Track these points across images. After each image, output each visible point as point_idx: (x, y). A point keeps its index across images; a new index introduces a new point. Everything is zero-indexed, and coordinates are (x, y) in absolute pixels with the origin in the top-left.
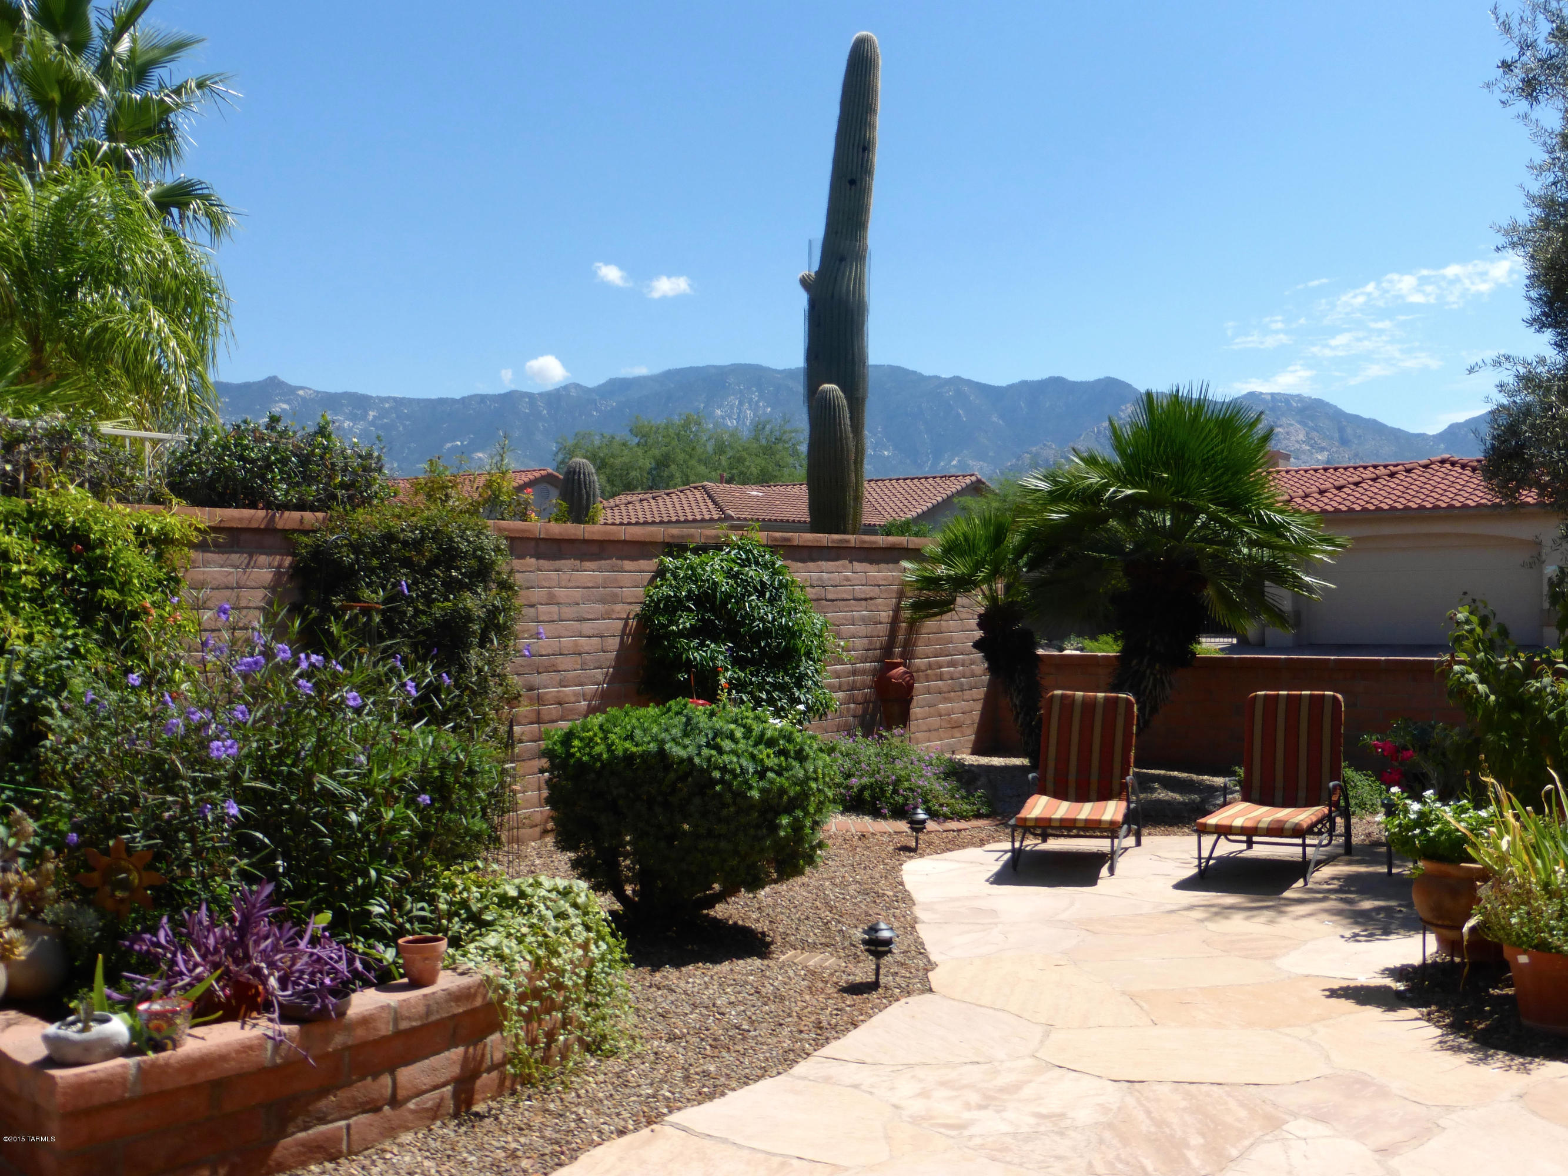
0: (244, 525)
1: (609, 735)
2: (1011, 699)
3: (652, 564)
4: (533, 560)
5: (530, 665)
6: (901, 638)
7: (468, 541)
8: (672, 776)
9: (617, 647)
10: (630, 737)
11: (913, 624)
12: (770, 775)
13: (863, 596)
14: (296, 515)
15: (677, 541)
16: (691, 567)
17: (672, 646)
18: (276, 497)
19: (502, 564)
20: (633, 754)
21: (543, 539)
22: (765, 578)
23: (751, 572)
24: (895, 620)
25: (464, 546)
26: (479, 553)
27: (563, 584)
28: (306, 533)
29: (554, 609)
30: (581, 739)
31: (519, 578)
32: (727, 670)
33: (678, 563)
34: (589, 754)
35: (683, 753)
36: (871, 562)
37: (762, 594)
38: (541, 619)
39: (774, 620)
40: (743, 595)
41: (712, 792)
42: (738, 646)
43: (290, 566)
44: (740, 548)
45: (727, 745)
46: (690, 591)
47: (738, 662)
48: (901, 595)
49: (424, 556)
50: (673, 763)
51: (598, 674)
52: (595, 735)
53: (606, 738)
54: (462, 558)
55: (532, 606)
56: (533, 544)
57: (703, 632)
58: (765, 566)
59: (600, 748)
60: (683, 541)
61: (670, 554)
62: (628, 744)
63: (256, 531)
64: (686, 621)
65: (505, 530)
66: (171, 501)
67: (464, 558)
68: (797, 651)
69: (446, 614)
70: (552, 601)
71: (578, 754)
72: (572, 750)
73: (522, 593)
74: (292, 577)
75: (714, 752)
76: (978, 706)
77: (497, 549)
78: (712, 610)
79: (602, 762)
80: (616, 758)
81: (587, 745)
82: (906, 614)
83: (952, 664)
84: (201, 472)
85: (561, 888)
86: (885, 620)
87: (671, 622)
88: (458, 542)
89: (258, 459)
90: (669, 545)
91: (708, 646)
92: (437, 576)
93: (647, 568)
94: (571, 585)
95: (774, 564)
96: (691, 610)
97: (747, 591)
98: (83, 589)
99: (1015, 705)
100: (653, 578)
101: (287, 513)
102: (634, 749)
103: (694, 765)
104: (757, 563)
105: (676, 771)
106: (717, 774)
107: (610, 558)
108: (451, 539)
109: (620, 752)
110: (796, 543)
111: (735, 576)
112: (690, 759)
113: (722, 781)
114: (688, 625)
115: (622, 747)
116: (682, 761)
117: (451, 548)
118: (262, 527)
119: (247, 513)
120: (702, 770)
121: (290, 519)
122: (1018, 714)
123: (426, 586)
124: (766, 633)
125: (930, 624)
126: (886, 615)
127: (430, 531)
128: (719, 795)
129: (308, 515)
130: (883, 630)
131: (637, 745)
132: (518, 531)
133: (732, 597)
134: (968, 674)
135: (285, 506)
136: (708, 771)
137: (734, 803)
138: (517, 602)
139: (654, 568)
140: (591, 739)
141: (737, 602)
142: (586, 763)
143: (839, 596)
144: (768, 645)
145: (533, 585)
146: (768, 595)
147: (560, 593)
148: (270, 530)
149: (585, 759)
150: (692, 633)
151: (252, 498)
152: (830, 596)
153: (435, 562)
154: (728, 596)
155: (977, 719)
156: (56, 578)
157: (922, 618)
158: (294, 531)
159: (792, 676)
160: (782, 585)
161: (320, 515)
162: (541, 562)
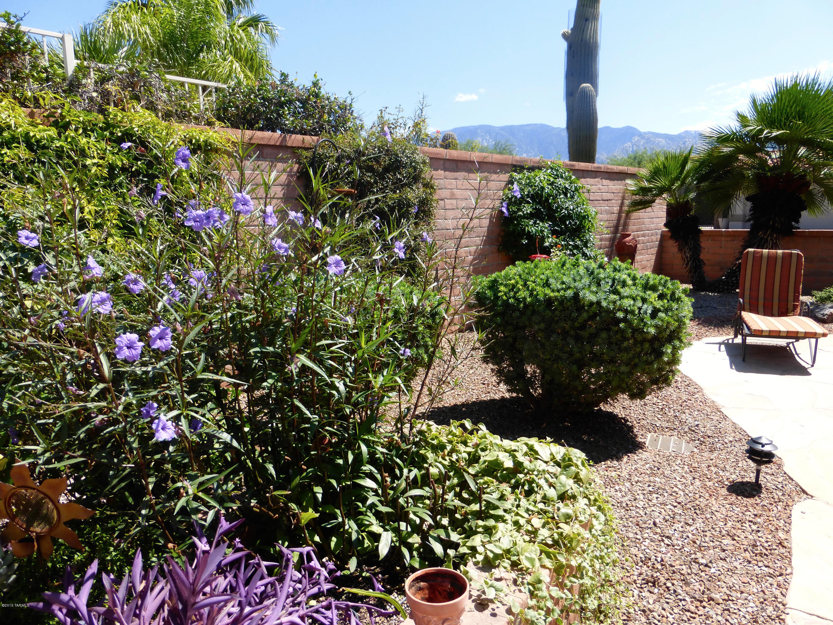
0: (265, 143)
1: (528, 283)
2: (685, 253)
3: (505, 177)
4: (442, 172)
5: (441, 235)
6: (622, 221)
7: (407, 157)
8: (585, 315)
9: (487, 224)
10: (547, 284)
11: (628, 213)
12: (661, 315)
13: (606, 198)
14: (300, 137)
15: (519, 164)
16: (528, 178)
17: (519, 224)
18: (286, 125)
19: (427, 173)
20: (550, 298)
21: (448, 160)
22: (567, 186)
23: (560, 181)
24: (620, 211)
25: (404, 159)
26: (413, 164)
27: (459, 187)
28: (307, 149)
29: (454, 202)
30: (506, 286)
31: (436, 183)
32: (549, 237)
33: (520, 176)
34: (514, 297)
35: (594, 298)
36: (611, 179)
37: (566, 195)
38: (447, 207)
39: (574, 209)
40: (557, 195)
41: (616, 329)
42: (554, 224)
43: (298, 172)
44: (552, 169)
45: (625, 291)
46: (529, 192)
47: (554, 232)
48: (623, 198)
49: (380, 165)
50: (583, 306)
51: (478, 240)
52: (517, 283)
53: (525, 285)
54: (403, 167)
55: (442, 200)
56: (442, 162)
57: (536, 215)
58: (566, 179)
59: (523, 294)
60: (522, 164)
61: (515, 171)
62: (548, 291)
63: (274, 146)
64: (527, 209)
65: (427, 153)
66: (214, 124)
67: (405, 167)
68: (584, 227)
69: (395, 203)
70: (453, 197)
71: (504, 298)
72: (500, 294)
73: (438, 192)
74: (298, 178)
75: (617, 297)
76: (654, 257)
77: (424, 163)
78: (539, 203)
79: (525, 303)
80: (538, 300)
81: (512, 289)
82: (626, 208)
83: (644, 236)
84: (237, 107)
85: (558, 458)
86: (616, 212)
87: (520, 210)
88: (401, 157)
89: (274, 98)
90: (514, 166)
91: (539, 224)
92: (389, 178)
93: (503, 179)
94: (463, 188)
95: (571, 177)
96: (530, 203)
97: (559, 192)
98: (146, 179)
99: (687, 257)
100: (507, 185)
101: (294, 136)
102: (552, 294)
103: (601, 307)
104: (562, 177)
105: (587, 311)
106: (620, 315)
107: (484, 172)
108: (397, 155)
109: (541, 297)
110: (577, 168)
111: (552, 184)
112: (599, 303)
113: (625, 320)
114: (529, 212)
115: (542, 292)
116: (591, 304)
117: (396, 160)
118: (278, 144)
119: (268, 134)
120: (608, 311)
121: (295, 140)
122: (688, 262)
123: (383, 185)
124: (569, 217)
125: (635, 215)
126: (616, 209)
127: (383, 149)
128: (622, 331)
129: (307, 138)
130: (615, 217)
131: (553, 291)
132: (434, 153)
133: (551, 196)
134: (650, 240)
135: (293, 132)
136: (614, 312)
137: (633, 336)
138: (435, 197)
139: (507, 180)
140: (514, 286)
141: (553, 199)
142: (512, 305)
143: (595, 198)
144: (570, 223)
145: (443, 187)
146: (569, 195)
147: (458, 193)
148: (282, 147)
149: (511, 301)
150: (530, 216)
151: (271, 126)
152: (591, 198)
153: (387, 169)
154: (549, 195)
155: (653, 263)
156: (124, 169)
157: (633, 211)
158: (299, 148)
159: (582, 241)
160: (576, 190)
161: (315, 138)
162: (447, 173)
